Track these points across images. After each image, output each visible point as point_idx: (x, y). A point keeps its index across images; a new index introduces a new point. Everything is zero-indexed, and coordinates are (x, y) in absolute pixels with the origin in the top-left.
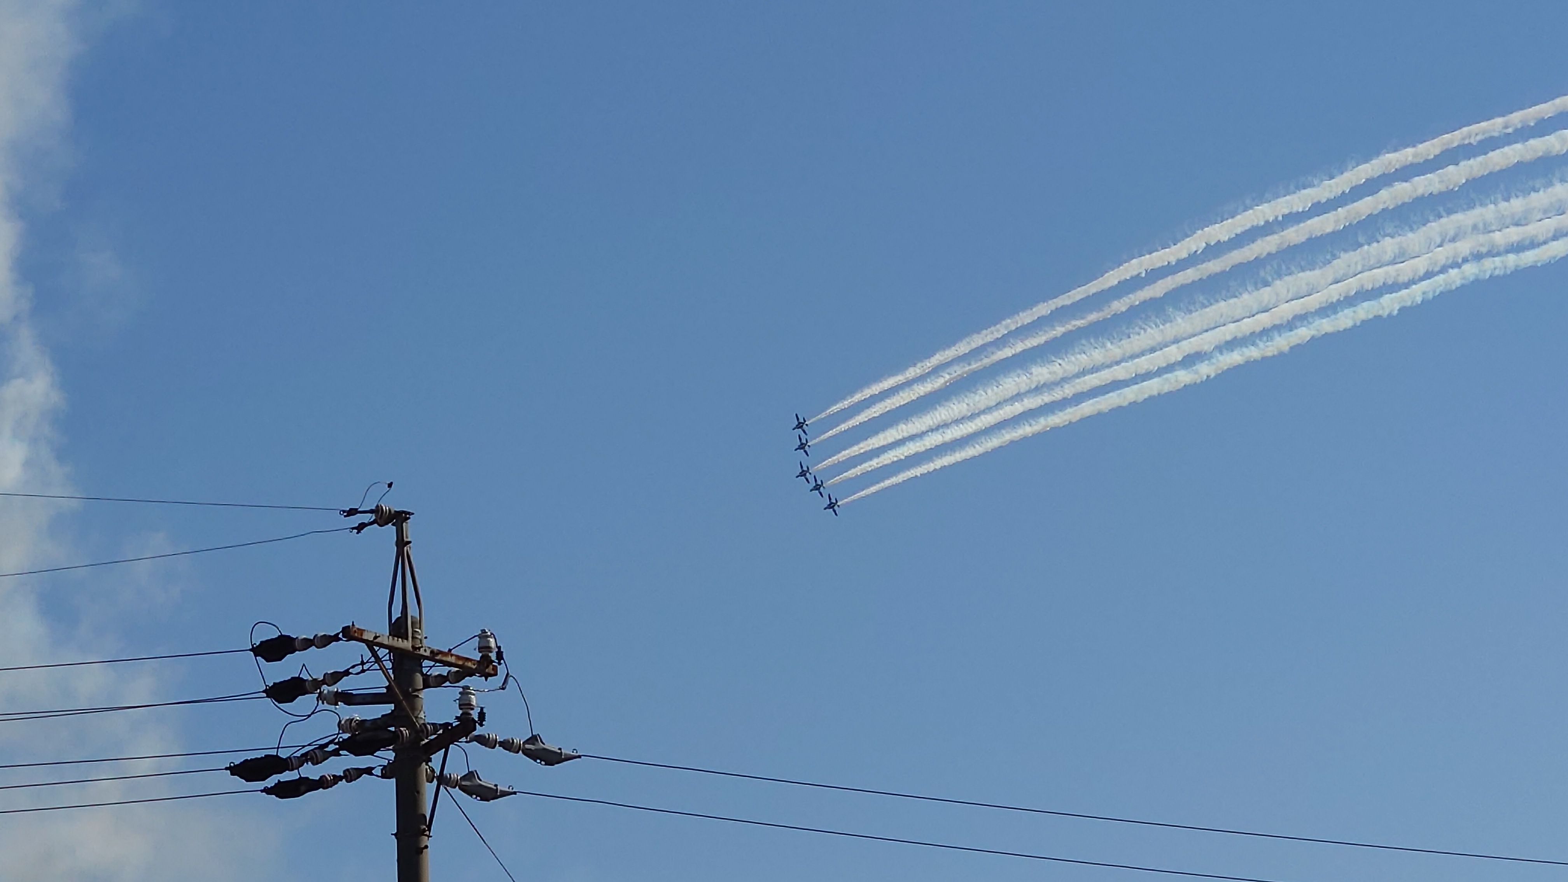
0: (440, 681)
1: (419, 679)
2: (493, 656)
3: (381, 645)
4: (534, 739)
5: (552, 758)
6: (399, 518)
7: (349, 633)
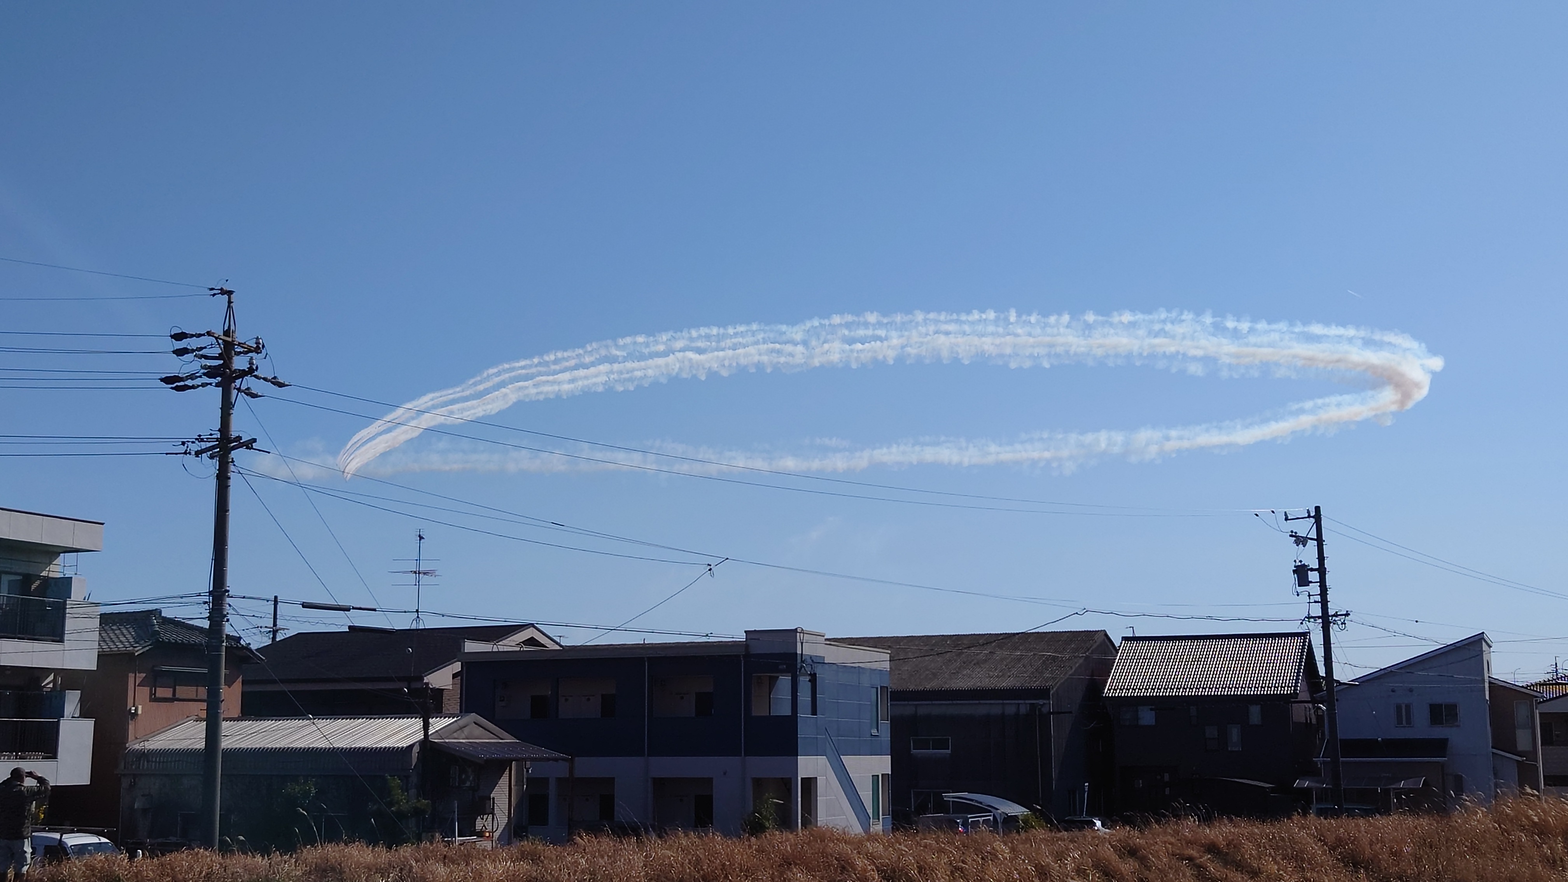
0: (241, 353)
1: (233, 352)
2: (261, 346)
3: (220, 339)
4: (275, 378)
5: (281, 385)
6: (230, 293)
7: (209, 334)
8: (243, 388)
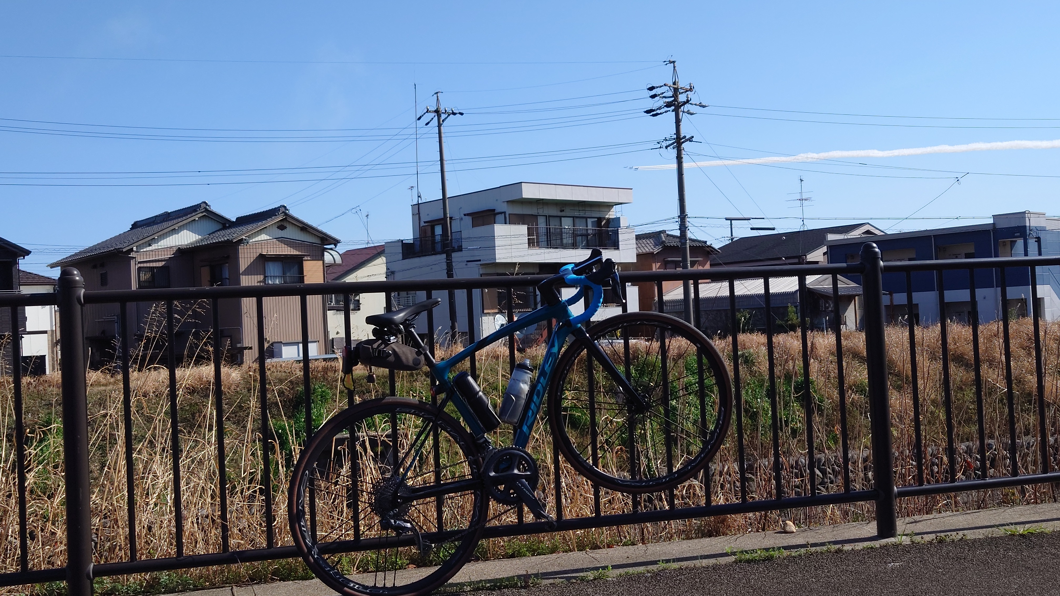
0: (682, 93)
1: (678, 93)
2: (692, 88)
3: (671, 87)
4: (700, 103)
5: (704, 107)
7: (665, 85)
8: (686, 110)
